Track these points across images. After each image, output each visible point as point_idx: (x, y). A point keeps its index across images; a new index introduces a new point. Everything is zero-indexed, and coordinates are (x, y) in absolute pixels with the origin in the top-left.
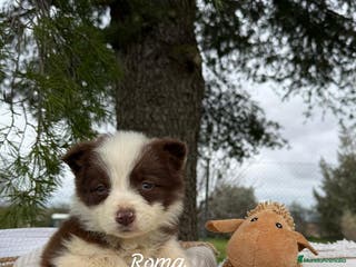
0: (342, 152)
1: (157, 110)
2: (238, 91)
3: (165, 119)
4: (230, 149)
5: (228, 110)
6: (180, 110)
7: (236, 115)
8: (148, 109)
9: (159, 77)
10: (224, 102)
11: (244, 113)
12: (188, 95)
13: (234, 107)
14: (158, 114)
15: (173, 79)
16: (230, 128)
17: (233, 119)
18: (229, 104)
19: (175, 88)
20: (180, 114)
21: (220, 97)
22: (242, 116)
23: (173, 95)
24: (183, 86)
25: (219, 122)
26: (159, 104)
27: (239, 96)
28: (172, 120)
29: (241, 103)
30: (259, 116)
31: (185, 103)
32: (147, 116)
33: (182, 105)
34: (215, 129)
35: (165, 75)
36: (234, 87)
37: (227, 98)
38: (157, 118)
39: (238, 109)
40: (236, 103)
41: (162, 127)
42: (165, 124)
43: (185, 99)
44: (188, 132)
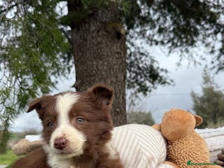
0: (205, 86)
1: (101, 62)
2: (141, 51)
3: (105, 68)
4: (138, 87)
5: (136, 63)
6: (114, 62)
7: (141, 65)
8: (95, 63)
9: (100, 43)
10: (133, 58)
11: (146, 64)
12: (118, 53)
13: (140, 61)
14: (101, 65)
15: (108, 43)
16: (137, 74)
17: (139, 68)
18: (136, 59)
19: (110, 49)
20: (114, 64)
21: (130, 55)
22: (145, 66)
23: (109, 54)
24: (115, 49)
25: (130, 71)
26: (101, 60)
27: (142, 54)
28: (110, 69)
29: (143, 58)
30: (155, 66)
31: (117, 58)
32: (95, 67)
33: (115, 59)
35: (104, 41)
36: (139, 48)
37: (135, 55)
38: (101, 68)
39: (142, 62)
40: (140, 58)
41: (104, 73)
42: (106, 71)
43: (117, 55)
44: (120, 75)
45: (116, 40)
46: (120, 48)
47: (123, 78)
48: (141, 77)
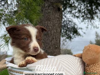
0: (96, 39)
1: (49, 22)
2: (70, 20)
3: (51, 25)
4: (67, 36)
5: (66, 25)
6: (56, 23)
7: (69, 27)
8: (46, 22)
9: (50, 13)
10: (65, 23)
11: (71, 26)
12: (58, 18)
13: (68, 25)
14: (49, 24)
15: (54, 13)
16: (67, 30)
17: (68, 28)
18: (67, 23)
19: (54, 16)
20: (56, 24)
21: (64, 21)
22: (71, 27)
23: (54, 18)
24: (57, 15)
25: (63, 29)
26: (50, 21)
28: (53, 26)
29: (70, 23)
30: (76, 27)
31: (57, 21)
32: (46, 24)
33: (56, 21)
34: (62, 31)
35: (51, 12)
36: (68, 18)
37: (66, 22)
38: (49, 25)
39: (70, 25)
40: (69, 23)
41: (50, 28)
42: (51, 27)
43: (57, 19)
44: (58, 29)
45: (58, 12)
46: (59, 16)
47: (60, 31)
48: (69, 32)
